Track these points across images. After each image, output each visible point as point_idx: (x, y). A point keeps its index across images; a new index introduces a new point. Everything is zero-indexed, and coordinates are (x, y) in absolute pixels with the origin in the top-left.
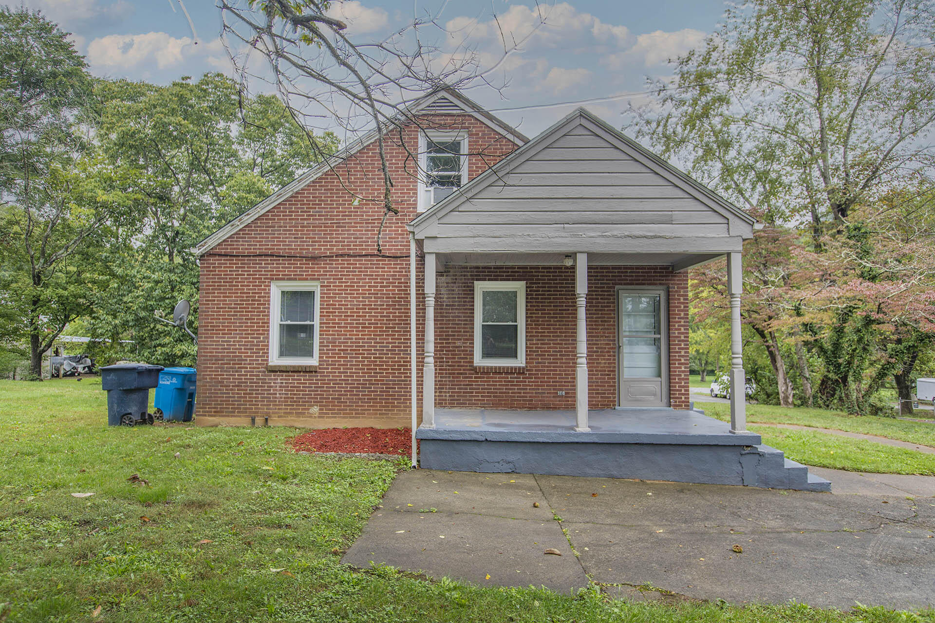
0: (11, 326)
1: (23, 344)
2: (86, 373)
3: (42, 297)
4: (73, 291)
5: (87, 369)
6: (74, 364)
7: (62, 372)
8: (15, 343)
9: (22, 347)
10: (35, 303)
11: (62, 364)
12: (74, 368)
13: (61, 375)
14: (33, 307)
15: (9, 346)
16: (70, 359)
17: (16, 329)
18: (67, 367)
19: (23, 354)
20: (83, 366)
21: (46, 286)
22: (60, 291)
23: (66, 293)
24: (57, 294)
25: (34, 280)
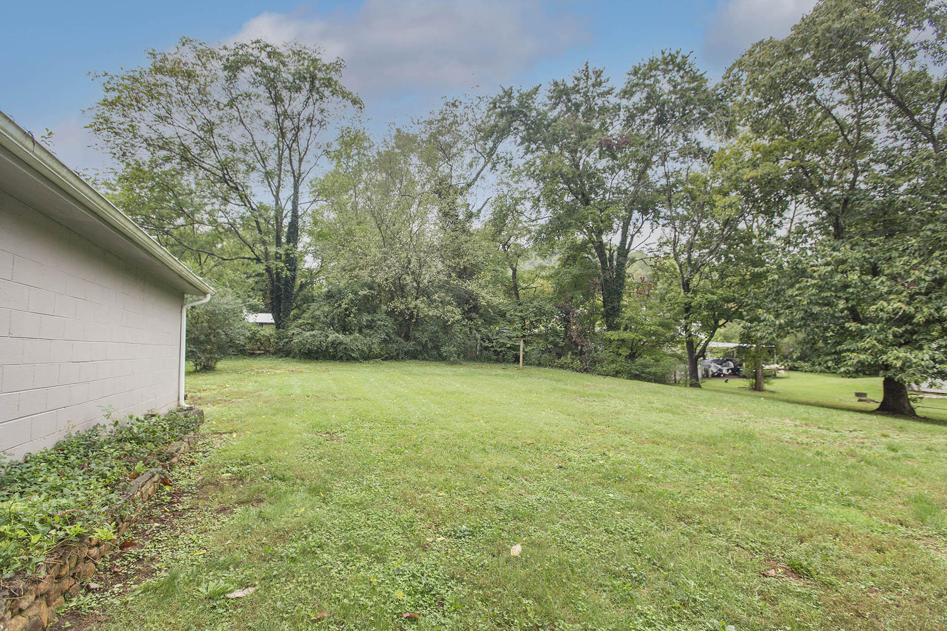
0: (669, 334)
1: (679, 350)
2: (730, 374)
3: (693, 304)
4: (722, 294)
5: (730, 371)
6: (719, 367)
7: (710, 373)
8: (673, 349)
9: (679, 352)
10: (687, 310)
11: (710, 367)
12: (720, 370)
13: (710, 376)
14: (685, 315)
15: (669, 352)
16: (715, 361)
17: (673, 337)
18: (714, 369)
19: (680, 358)
20: (726, 368)
21: (695, 292)
22: (709, 296)
23: (715, 297)
24: (706, 299)
25: (684, 289)
